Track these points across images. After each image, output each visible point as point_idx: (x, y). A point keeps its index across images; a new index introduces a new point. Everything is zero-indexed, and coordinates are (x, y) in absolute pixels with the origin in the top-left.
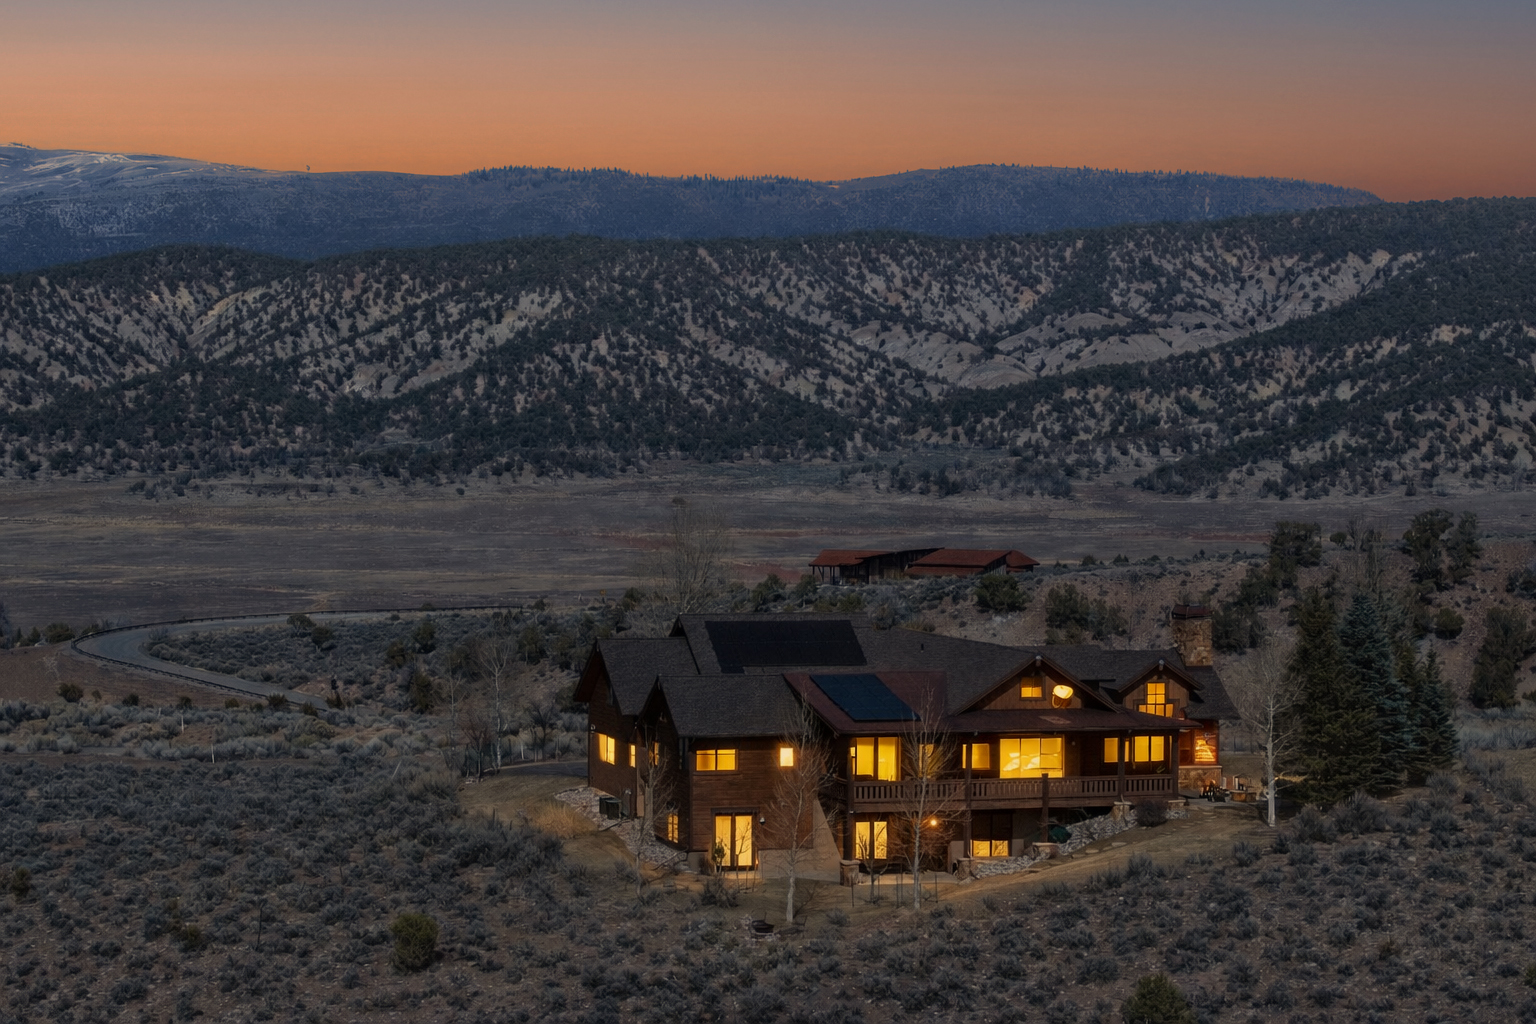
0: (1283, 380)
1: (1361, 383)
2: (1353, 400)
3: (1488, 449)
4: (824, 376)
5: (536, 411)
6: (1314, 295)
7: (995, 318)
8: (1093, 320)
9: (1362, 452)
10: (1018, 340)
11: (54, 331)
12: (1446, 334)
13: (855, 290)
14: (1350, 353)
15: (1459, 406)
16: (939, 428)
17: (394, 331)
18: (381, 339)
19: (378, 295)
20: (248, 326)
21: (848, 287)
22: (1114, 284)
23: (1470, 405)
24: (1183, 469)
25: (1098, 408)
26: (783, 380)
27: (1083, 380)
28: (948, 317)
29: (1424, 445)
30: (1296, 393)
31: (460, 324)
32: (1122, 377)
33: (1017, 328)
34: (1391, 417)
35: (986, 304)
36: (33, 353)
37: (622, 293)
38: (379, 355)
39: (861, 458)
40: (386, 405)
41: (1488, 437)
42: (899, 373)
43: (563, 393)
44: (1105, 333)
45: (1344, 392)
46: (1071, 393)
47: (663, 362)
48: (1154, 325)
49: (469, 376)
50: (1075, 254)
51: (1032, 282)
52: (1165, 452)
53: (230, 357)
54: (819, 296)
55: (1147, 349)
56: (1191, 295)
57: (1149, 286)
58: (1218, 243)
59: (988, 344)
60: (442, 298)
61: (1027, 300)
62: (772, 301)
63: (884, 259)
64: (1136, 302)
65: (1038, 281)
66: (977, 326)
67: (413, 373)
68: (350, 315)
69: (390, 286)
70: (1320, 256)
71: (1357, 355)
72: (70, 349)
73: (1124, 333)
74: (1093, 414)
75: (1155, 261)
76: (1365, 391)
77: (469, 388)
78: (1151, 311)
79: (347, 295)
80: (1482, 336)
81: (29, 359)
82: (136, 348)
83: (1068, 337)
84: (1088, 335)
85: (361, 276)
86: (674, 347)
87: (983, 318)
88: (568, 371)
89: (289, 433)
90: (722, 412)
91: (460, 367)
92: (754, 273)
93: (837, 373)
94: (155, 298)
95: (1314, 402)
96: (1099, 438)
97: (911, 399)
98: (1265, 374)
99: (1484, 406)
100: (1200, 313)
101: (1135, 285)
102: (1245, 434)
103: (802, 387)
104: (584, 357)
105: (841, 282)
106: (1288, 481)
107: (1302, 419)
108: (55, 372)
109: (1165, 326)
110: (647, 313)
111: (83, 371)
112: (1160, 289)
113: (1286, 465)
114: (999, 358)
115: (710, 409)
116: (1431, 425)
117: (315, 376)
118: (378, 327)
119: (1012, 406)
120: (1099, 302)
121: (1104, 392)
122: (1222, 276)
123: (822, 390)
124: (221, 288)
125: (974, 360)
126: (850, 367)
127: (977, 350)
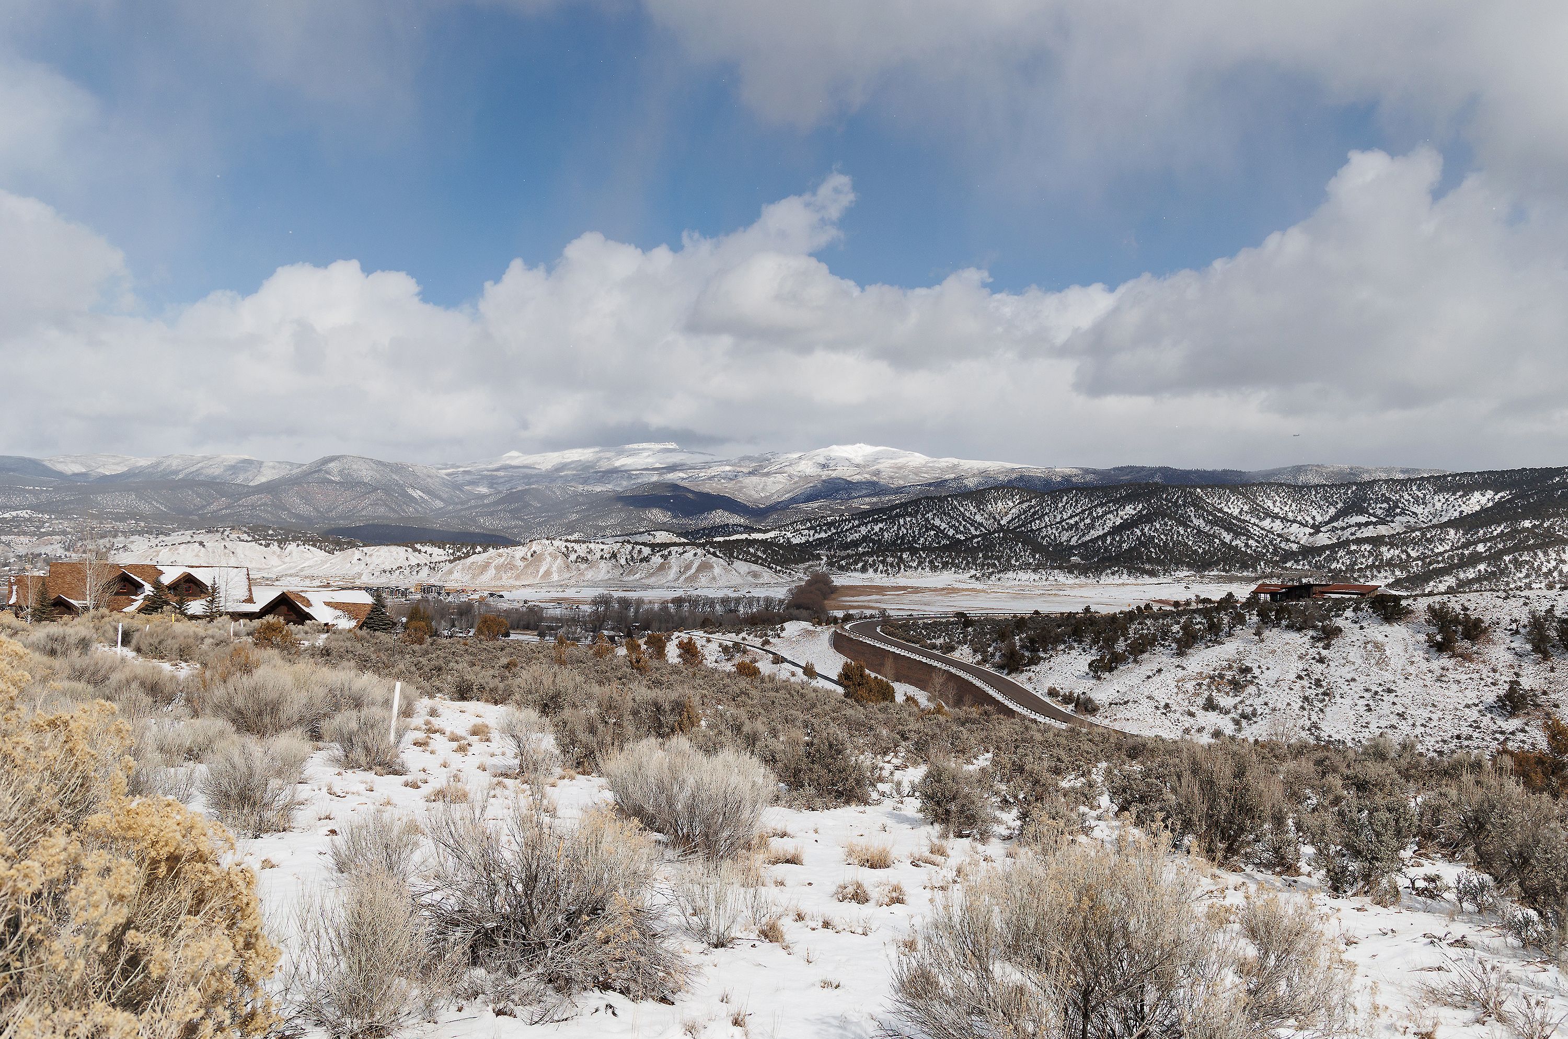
0: (1450, 544)
1: (1489, 544)
2: (1485, 551)
3: (1555, 574)
4: (1247, 540)
5: (1131, 549)
6: (1459, 510)
7: (1319, 519)
8: (1362, 519)
9: (1493, 573)
10: (1329, 526)
11: (952, 518)
12: (1527, 524)
13: (1261, 506)
14: (1481, 532)
15: (1540, 554)
16: (1297, 562)
17: (1077, 519)
18: (1072, 521)
19: (1071, 505)
20: (1023, 517)
21: (1258, 505)
22: (1369, 504)
23: (1546, 553)
24: (1407, 579)
25: (1366, 554)
26: (1231, 541)
27: (1359, 541)
28: (1299, 518)
29: (1524, 571)
30: (1457, 549)
31: (1102, 516)
32: (1377, 541)
33: (1327, 523)
34: (1507, 558)
35: (1314, 513)
36: (943, 526)
37: (1166, 505)
38: (1071, 527)
39: (1264, 572)
40: (1073, 547)
41: (1555, 568)
42: (1279, 540)
43: (1141, 543)
44: (1367, 524)
45: (1481, 548)
46: (1353, 547)
47: (1182, 532)
48: (1388, 521)
49: (1105, 535)
50: (1352, 493)
51: (1334, 504)
52: (1398, 573)
53: (1016, 528)
54: (1246, 508)
55: (1383, 530)
56: (1402, 509)
57: (1385, 505)
58: (1414, 488)
59: (1317, 529)
60: (1096, 506)
61: (1332, 511)
62: (1226, 510)
63: (1273, 494)
64: (1379, 512)
65: (1337, 503)
66: (1311, 522)
67: (1084, 535)
68: (1061, 513)
69: (1077, 501)
70: (1461, 493)
71: (1485, 533)
72: (957, 524)
73: (1375, 524)
74: (1364, 556)
75: (1387, 495)
76: (1490, 548)
77: (1104, 542)
78: (1387, 516)
79: (1060, 505)
80: (1545, 525)
81: (942, 528)
82: (981, 524)
83: (1350, 526)
84: (1359, 525)
85: (1065, 498)
86: (1186, 526)
87: (1313, 518)
88: (1143, 534)
89: (1034, 557)
90: (1205, 552)
91: (1101, 533)
92: (1219, 498)
93: (1253, 539)
94: (990, 506)
95: (1466, 552)
96: (1367, 567)
97: (1284, 550)
98: (1442, 540)
99: (1554, 556)
100: (1408, 517)
101: (1379, 505)
102: (1435, 566)
103: (1239, 543)
104: (1150, 529)
105: (1255, 502)
106: (1458, 586)
107: (1460, 559)
108: (951, 532)
109: (1393, 522)
110: (1176, 513)
111: (961, 532)
112: (1390, 507)
113: (1457, 579)
114: (1321, 534)
115: (1200, 551)
116: (1527, 562)
117: (1046, 536)
118: (1071, 517)
119: (1328, 552)
120: (1362, 511)
121: (1368, 547)
122: (1417, 501)
123: (1247, 545)
124: (1014, 502)
125: (1310, 534)
126: (1258, 537)
127: (1312, 531)
